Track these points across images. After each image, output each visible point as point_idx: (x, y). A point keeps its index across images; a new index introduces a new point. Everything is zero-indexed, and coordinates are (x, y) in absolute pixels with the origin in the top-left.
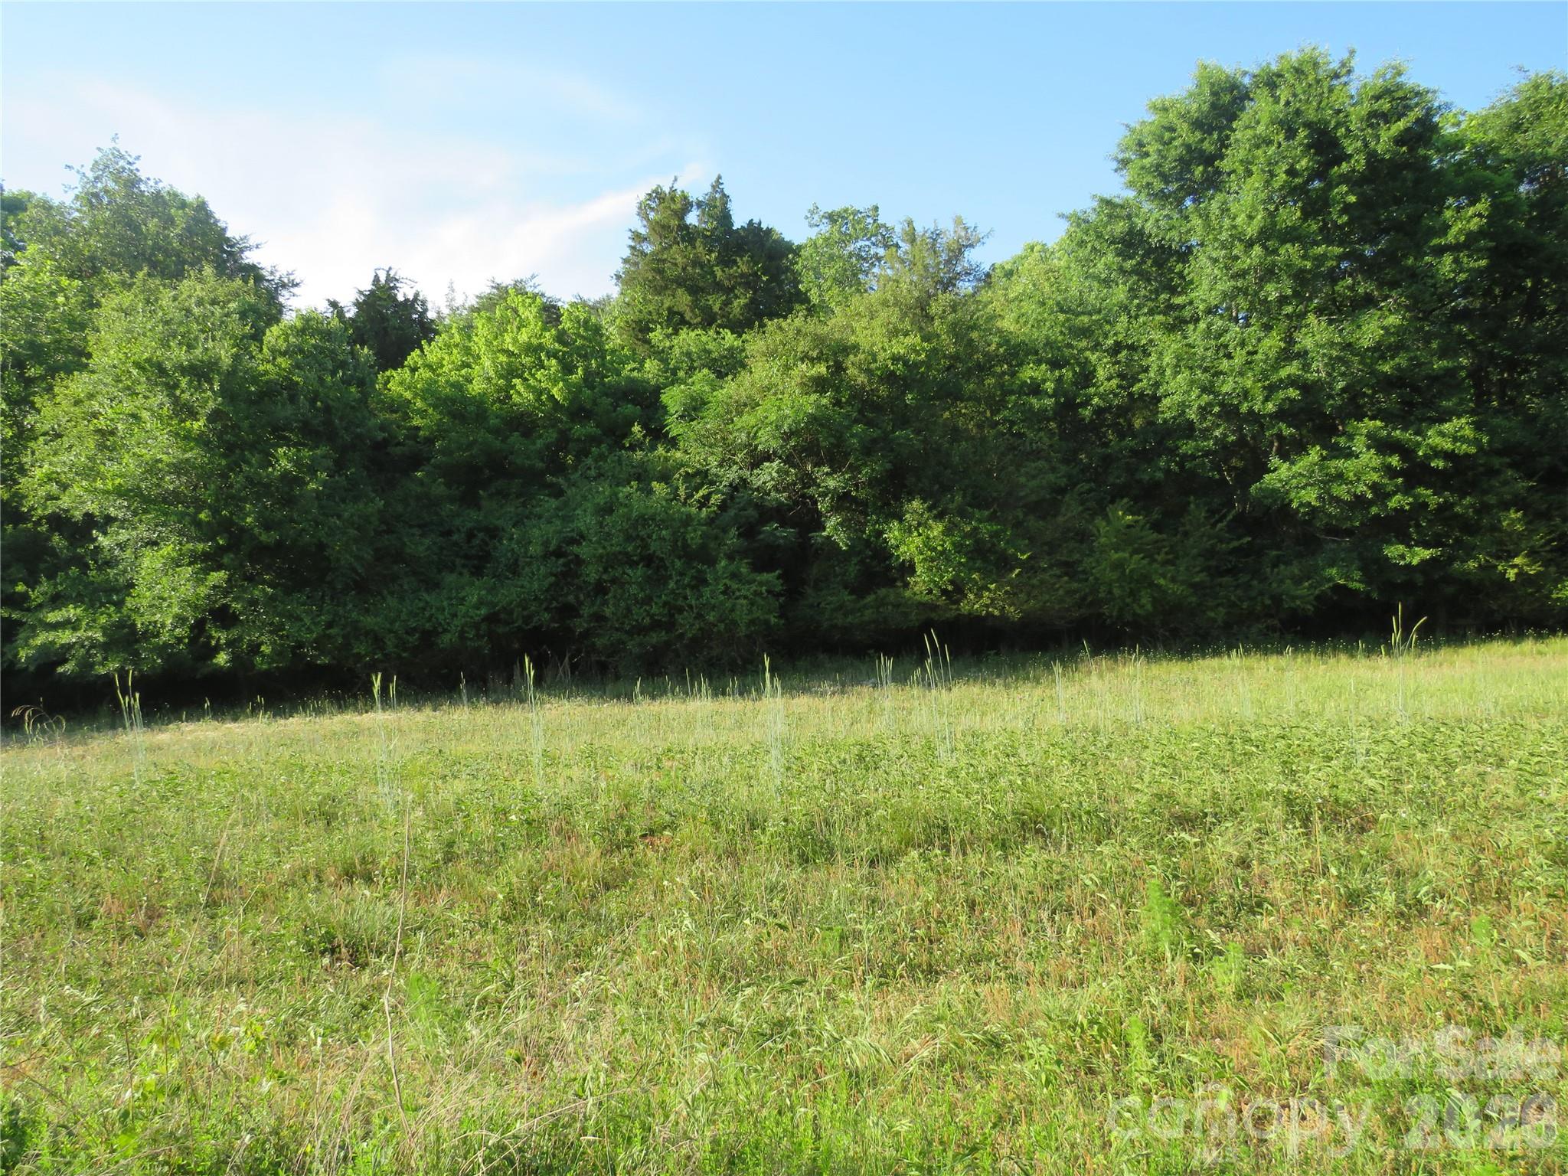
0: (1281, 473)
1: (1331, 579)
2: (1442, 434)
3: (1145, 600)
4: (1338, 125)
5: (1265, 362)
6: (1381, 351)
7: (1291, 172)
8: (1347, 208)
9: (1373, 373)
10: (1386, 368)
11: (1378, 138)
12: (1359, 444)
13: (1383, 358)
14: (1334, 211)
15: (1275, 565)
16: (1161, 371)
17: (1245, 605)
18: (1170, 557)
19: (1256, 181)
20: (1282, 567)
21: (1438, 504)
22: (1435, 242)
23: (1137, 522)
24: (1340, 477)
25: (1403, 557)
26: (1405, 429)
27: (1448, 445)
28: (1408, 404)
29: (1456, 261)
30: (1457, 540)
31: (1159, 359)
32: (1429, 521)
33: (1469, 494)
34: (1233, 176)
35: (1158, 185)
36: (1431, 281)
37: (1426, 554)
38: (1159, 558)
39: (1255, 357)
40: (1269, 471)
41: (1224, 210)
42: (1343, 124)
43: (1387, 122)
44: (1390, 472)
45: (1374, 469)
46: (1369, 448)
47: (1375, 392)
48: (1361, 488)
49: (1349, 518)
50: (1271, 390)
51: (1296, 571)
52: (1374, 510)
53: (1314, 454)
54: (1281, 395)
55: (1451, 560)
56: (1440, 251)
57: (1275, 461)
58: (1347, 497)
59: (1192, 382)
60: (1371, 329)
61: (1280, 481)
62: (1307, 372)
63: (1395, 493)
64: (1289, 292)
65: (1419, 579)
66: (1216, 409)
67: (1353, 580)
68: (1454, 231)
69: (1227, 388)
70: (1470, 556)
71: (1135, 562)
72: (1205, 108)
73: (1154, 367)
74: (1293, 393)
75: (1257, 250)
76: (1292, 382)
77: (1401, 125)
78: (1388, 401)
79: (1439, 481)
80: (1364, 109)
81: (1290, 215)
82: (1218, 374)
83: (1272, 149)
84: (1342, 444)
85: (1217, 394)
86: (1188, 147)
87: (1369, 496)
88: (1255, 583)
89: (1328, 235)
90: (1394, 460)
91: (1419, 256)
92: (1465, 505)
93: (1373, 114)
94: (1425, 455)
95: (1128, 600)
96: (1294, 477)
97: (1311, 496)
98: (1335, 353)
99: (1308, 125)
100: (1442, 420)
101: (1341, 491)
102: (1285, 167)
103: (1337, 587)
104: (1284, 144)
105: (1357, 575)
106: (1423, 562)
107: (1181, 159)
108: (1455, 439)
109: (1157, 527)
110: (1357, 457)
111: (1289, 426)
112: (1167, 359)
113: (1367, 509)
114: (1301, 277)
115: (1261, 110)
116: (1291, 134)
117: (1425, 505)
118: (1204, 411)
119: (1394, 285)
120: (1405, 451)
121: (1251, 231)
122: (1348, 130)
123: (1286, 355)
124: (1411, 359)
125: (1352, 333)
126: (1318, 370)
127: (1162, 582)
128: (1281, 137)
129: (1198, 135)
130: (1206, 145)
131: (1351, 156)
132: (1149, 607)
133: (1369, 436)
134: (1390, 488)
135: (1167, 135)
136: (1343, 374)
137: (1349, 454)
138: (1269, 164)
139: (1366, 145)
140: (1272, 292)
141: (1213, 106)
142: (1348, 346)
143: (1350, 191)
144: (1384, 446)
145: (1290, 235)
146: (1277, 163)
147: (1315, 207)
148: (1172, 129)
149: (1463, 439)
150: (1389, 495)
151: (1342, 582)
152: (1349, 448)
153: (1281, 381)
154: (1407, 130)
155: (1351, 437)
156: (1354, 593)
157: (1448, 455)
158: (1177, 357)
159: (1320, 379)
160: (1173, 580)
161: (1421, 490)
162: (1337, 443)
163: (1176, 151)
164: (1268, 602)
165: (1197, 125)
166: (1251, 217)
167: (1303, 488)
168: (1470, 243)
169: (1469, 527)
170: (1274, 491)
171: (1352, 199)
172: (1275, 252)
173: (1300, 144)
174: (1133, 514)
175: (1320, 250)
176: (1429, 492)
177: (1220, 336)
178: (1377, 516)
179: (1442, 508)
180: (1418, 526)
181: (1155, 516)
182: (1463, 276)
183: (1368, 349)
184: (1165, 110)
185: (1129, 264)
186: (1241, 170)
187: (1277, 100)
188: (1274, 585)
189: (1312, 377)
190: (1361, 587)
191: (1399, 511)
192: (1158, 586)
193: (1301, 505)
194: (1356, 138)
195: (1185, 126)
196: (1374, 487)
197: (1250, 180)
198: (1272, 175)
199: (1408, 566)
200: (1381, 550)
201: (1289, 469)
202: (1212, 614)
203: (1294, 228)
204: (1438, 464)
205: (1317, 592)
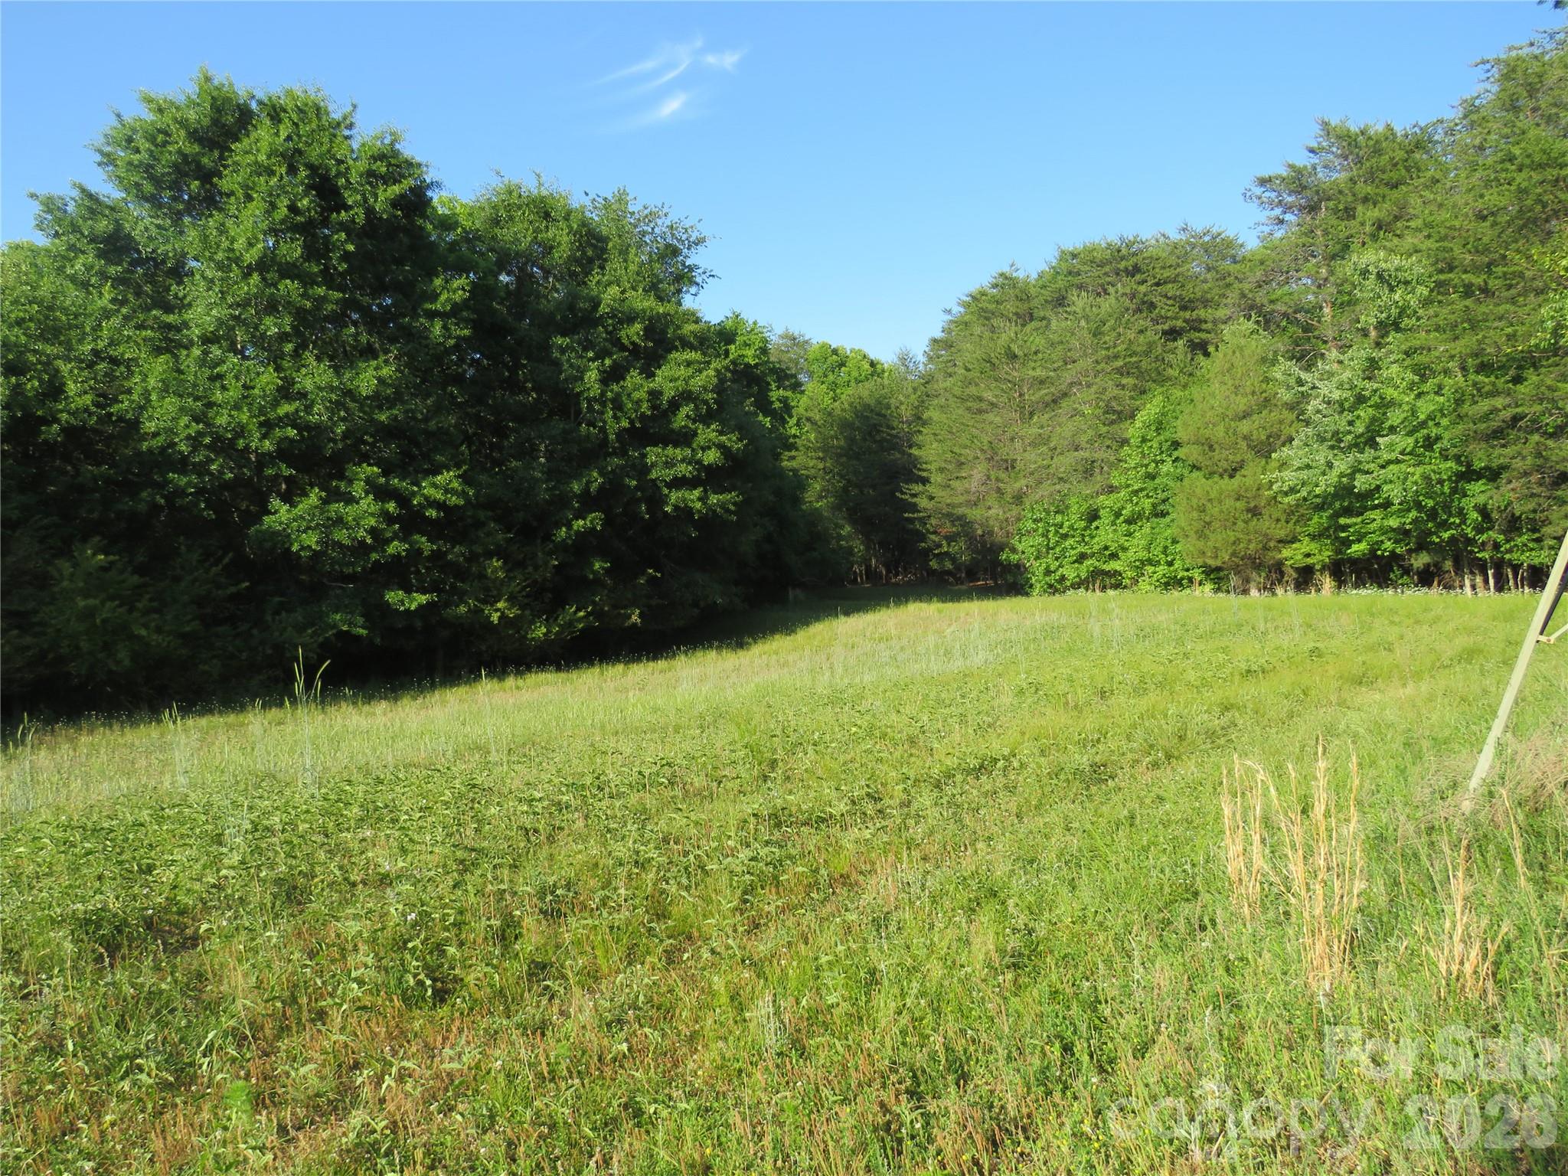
0: (281, 515)
1: (335, 626)
2: (435, 486)
3: (123, 655)
4: (339, 174)
5: (263, 397)
6: (378, 400)
7: (293, 208)
8: (346, 256)
9: (372, 421)
10: (383, 417)
11: (376, 196)
12: (358, 489)
13: (380, 408)
14: (335, 256)
15: (277, 613)
16: (146, 394)
17: (244, 655)
18: (155, 604)
19: (256, 208)
20: (284, 614)
21: (432, 551)
22: (429, 306)
23: (112, 563)
24: (340, 521)
25: (402, 602)
26: (402, 479)
27: (439, 496)
28: (406, 454)
29: (445, 327)
30: (453, 586)
31: (143, 380)
32: (427, 568)
33: (460, 544)
34: (232, 199)
35: (148, 188)
36: (424, 342)
37: (422, 599)
38: (140, 605)
39: (252, 392)
40: (269, 513)
41: (222, 230)
42: (345, 174)
43: (385, 183)
44: (389, 519)
45: (372, 515)
46: (367, 493)
47: (376, 441)
48: (361, 533)
49: (352, 564)
50: (267, 427)
51: (300, 618)
52: (374, 556)
53: (314, 497)
54: (278, 433)
55: (447, 604)
56: (432, 315)
57: (275, 503)
58: (347, 542)
59: (182, 409)
60: (367, 379)
61: (281, 523)
62: (309, 414)
63: (392, 539)
64: (288, 329)
65: (418, 624)
66: (208, 440)
67: (356, 626)
68: (443, 297)
69: (222, 420)
70: (462, 601)
71: (108, 611)
72: (206, 122)
73: (138, 389)
74: (292, 432)
75: (256, 278)
76: (291, 420)
77: (396, 189)
78: (390, 450)
79: (434, 529)
80: (362, 165)
81: (293, 250)
82: (210, 405)
83: (274, 181)
84: (343, 488)
85: (208, 424)
86: (185, 156)
87: (369, 541)
88: (255, 632)
89: (329, 279)
90: (391, 506)
91: (415, 316)
92: (457, 553)
93: (370, 173)
94: (420, 504)
95: (100, 656)
96: (295, 520)
97: (311, 540)
98: (334, 397)
99: (310, 166)
100: (436, 472)
101: (341, 535)
102: (286, 202)
103: (341, 635)
104: (286, 179)
105: (360, 620)
106: (421, 607)
107: (175, 166)
108: (446, 491)
109: (140, 570)
110: (358, 503)
111: (289, 466)
112: (152, 382)
113: (368, 555)
114: (301, 315)
115: (263, 139)
116: (292, 170)
117: (420, 552)
118: (195, 441)
119: (393, 340)
120: (403, 500)
121: (251, 257)
122: (347, 180)
123: (286, 392)
124: (406, 412)
125: (351, 380)
126: (319, 414)
127: (143, 632)
128: (283, 170)
129: (197, 148)
130: (205, 160)
131: (351, 208)
132: (127, 662)
133: (368, 481)
134: (389, 535)
135: (160, 138)
136: (343, 419)
137: (350, 500)
138: (271, 195)
139: (365, 200)
140: (271, 326)
141: (215, 122)
142: (349, 393)
143: (349, 239)
144: (381, 493)
145: (289, 271)
146: (278, 196)
147: (316, 250)
148: (167, 134)
149: (453, 492)
150: (388, 541)
151: (345, 628)
152: (350, 493)
153: (280, 419)
154: (402, 196)
155: (350, 482)
156: (359, 637)
157: (440, 506)
158: (163, 381)
159: (322, 422)
160: (159, 630)
161: (416, 537)
162: (337, 487)
163: (170, 155)
164: (269, 652)
165: (194, 136)
166: (251, 245)
167: (305, 532)
168: (456, 310)
169: (461, 574)
170: (277, 533)
171: (351, 248)
172: (275, 285)
173: (302, 183)
174: (106, 554)
175: (321, 291)
176: (424, 539)
177: (217, 365)
178: (377, 562)
179: (437, 555)
180: (418, 572)
181: (140, 558)
182: (452, 342)
183: (367, 397)
184: (160, 110)
185: (113, 270)
186: (240, 193)
187: (277, 134)
188: (277, 634)
189: (314, 419)
190: (363, 632)
191: (397, 557)
192: (139, 638)
193: (303, 548)
194: (356, 190)
195: (183, 133)
196: (373, 531)
197: (251, 206)
198: (273, 206)
199: (407, 611)
200: (383, 596)
201: (289, 511)
202: (206, 668)
203: (294, 265)
204: (432, 513)
205: (321, 639)
